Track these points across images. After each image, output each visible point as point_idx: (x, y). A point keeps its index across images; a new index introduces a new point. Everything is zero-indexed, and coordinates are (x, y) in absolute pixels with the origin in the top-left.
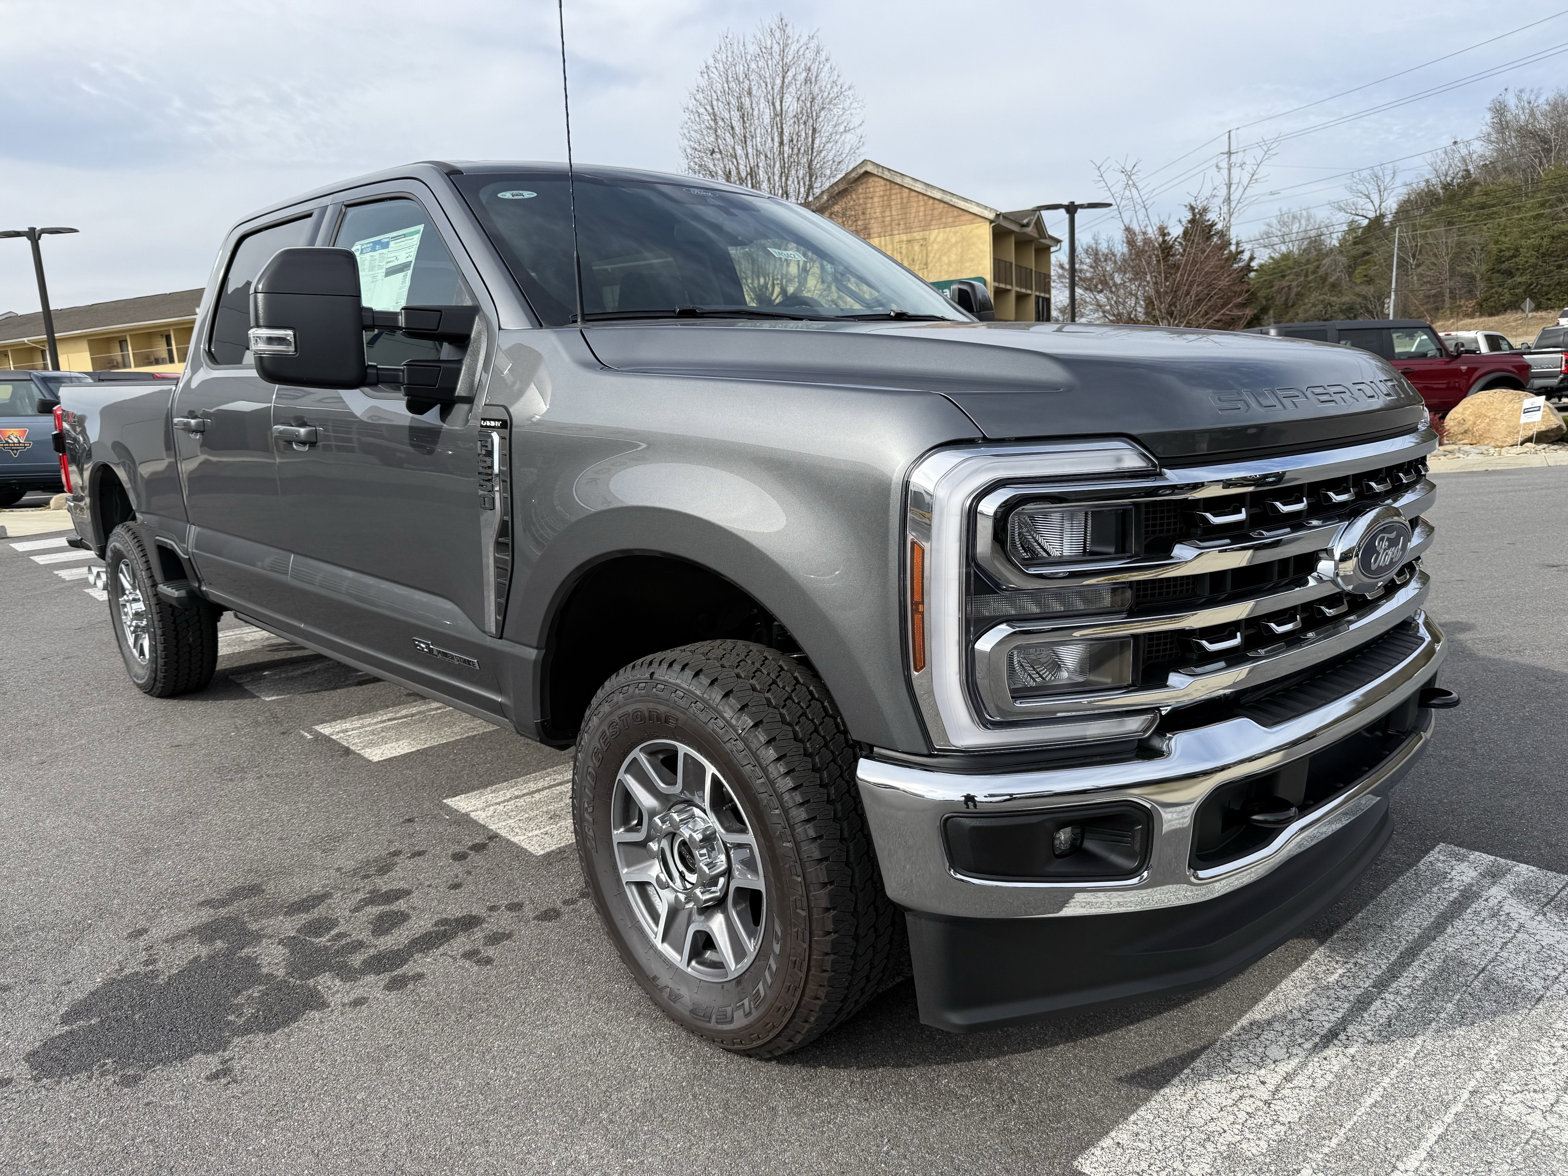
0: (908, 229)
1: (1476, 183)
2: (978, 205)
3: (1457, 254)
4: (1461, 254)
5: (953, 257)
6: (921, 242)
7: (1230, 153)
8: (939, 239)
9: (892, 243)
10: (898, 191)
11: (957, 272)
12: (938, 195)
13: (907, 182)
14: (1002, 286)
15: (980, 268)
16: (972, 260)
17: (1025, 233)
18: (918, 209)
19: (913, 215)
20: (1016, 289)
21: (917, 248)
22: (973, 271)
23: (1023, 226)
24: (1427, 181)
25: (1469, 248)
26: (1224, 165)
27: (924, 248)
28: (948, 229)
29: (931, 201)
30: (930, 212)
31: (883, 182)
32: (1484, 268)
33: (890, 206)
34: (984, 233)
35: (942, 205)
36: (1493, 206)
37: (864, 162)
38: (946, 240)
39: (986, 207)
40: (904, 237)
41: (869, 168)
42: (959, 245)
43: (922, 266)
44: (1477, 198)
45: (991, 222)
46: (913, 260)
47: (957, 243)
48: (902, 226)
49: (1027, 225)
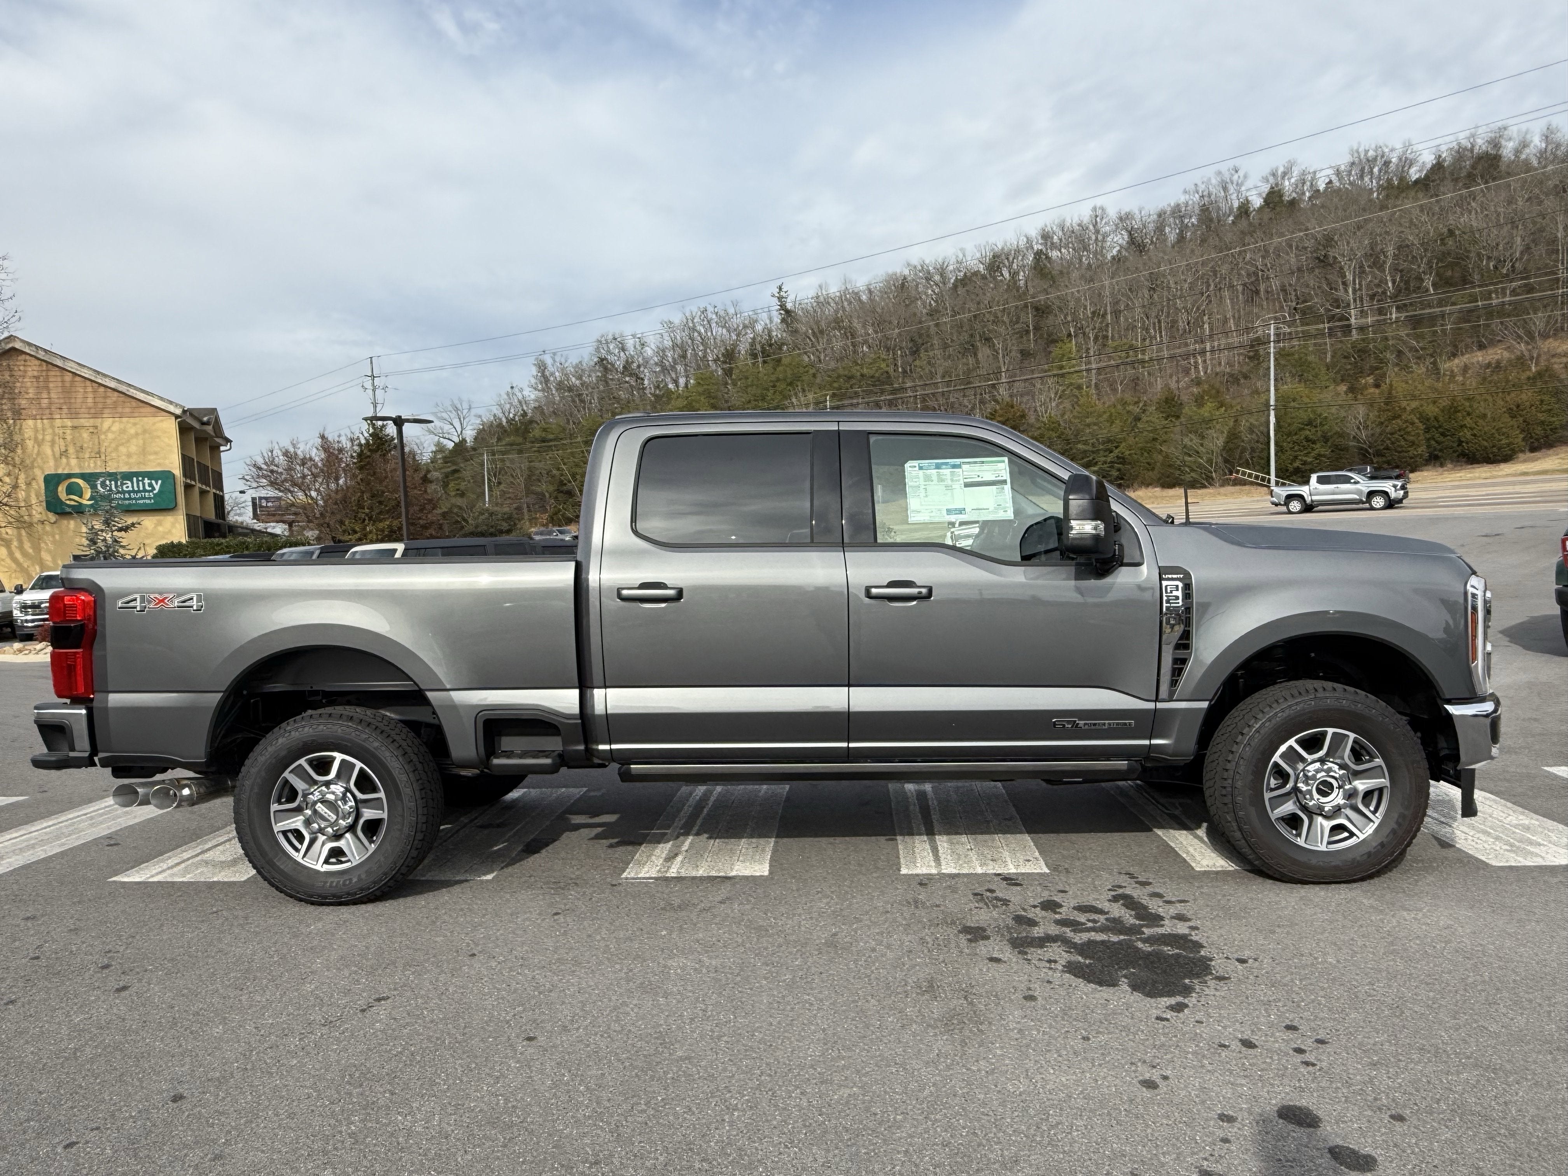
0: (74, 414)
1: (531, 422)
2: (162, 399)
3: (529, 476)
4: (532, 477)
5: (133, 449)
6: (91, 430)
7: (373, 377)
8: (114, 429)
9: (52, 427)
10: (58, 374)
11: (139, 463)
12: (113, 384)
13: (69, 366)
14: (188, 481)
15: (167, 462)
16: (156, 453)
17: (205, 431)
18: (84, 396)
19: (79, 401)
20: (199, 485)
21: (85, 435)
22: (159, 464)
23: (203, 424)
24: (495, 416)
25: (538, 472)
26: (368, 385)
27: (95, 437)
28: (124, 420)
29: (102, 389)
30: (101, 400)
31: (37, 362)
32: (551, 488)
33: (47, 388)
34: (171, 427)
35: (116, 394)
36: (551, 440)
37: (11, 338)
38: (123, 431)
39: (171, 403)
40: (69, 423)
41: (18, 345)
42: (141, 437)
43: (93, 455)
44: (537, 433)
45: (177, 417)
46: (82, 448)
47: (137, 434)
48: (65, 411)
49: (207, 423)
